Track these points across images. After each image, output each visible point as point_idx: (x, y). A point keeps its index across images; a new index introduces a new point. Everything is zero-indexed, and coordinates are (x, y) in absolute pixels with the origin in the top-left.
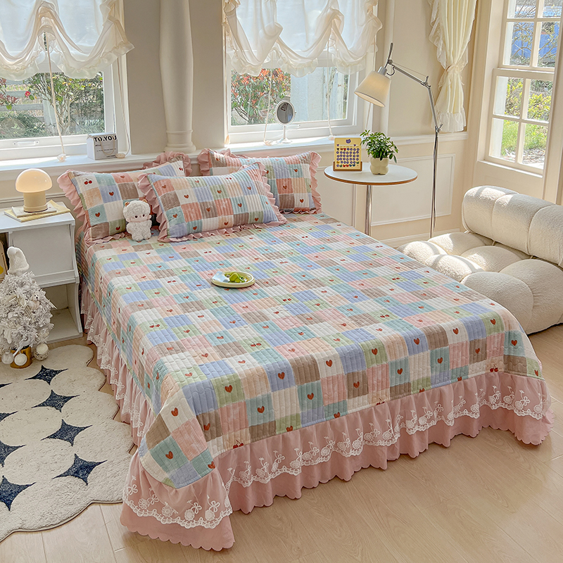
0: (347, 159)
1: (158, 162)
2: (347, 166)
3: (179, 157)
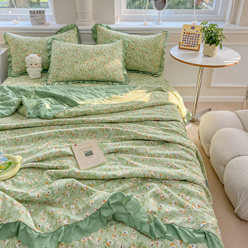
0: (190, 41)
2: (189, 46)
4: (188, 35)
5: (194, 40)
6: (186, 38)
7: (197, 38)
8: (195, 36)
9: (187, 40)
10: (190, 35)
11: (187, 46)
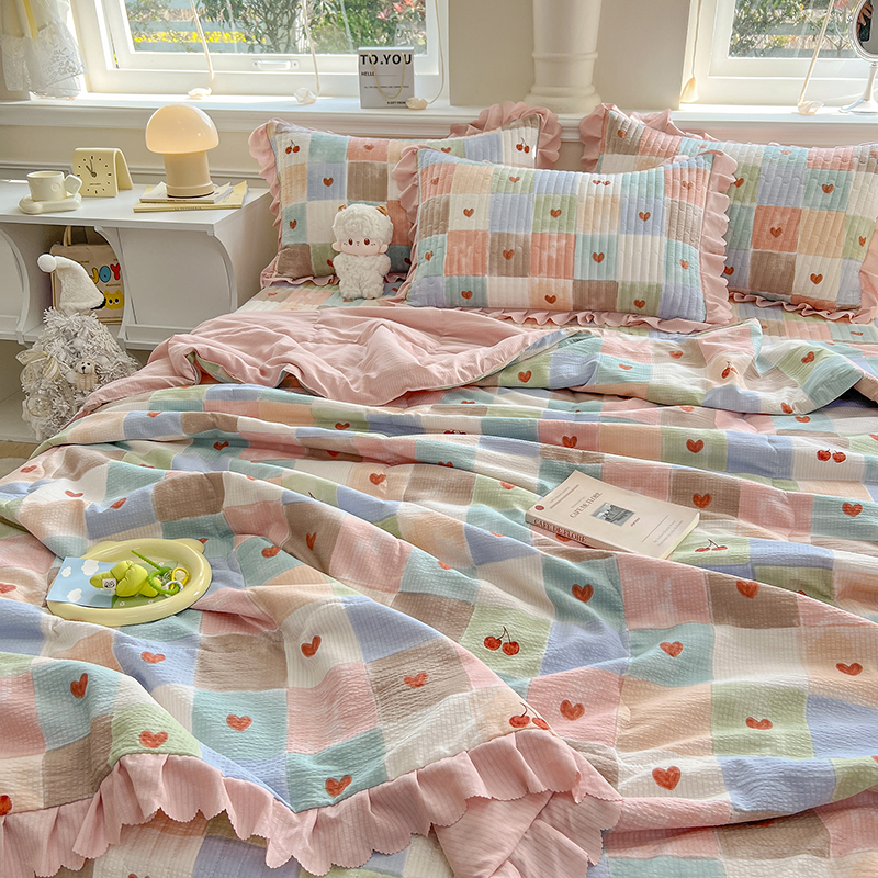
1: (479, 126)
3: (531, 119)
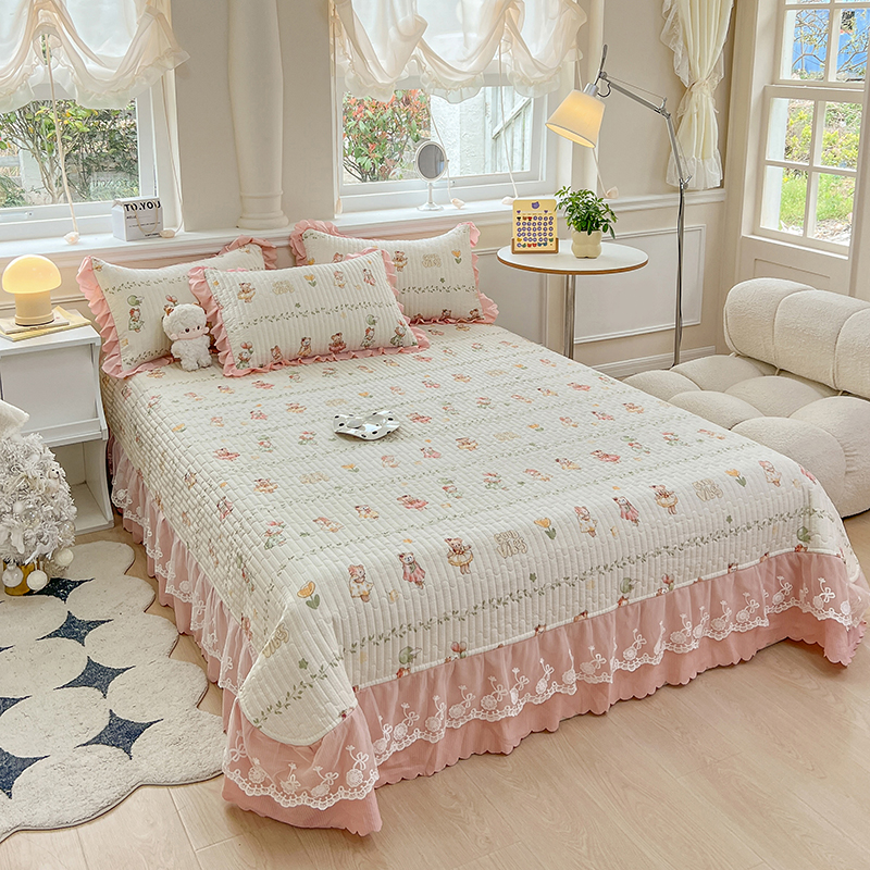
0: (534, 235)
2: (535, 245)
4: (527, 221)
5: (542, 231)
6: (524, 229)
7: (548, 226)
8: (543, 221)
9: (527, 232)
10: (533, 220)
11: (529, 246)
